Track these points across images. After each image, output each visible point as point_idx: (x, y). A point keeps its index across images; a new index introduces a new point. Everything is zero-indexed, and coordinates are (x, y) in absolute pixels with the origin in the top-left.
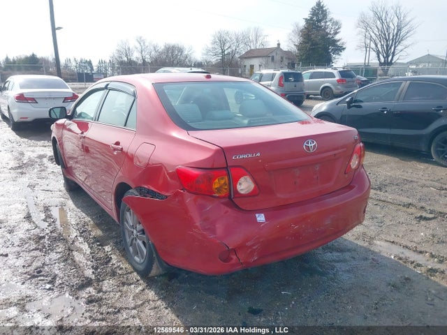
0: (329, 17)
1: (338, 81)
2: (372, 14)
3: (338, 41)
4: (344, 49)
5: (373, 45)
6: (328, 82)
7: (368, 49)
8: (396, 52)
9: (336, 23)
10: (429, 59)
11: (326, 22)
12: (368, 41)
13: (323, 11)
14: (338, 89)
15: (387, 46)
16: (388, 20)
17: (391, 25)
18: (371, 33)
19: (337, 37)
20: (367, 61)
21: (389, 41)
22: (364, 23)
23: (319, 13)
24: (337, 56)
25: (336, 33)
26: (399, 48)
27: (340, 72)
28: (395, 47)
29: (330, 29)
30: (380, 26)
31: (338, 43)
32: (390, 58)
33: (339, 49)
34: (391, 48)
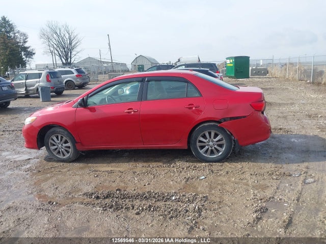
0: (16, 29)
1: (77, 76)
2: (49, 30)
3: (28, 48)
4: (34, 54)
5: (56, 52)
7: (53, 54)
8: (72, 56)
11: (15, 34)
12: (52, 49)
13: (9, 25)
15: (65, 51)
16: (62, 35)
17: (65, 38)
18: (52, 43)
19: (26, 45)
20: (55, 62)
22: (43, 35)
23: (6, 26)
24: (30, 59)
25: (25, 42)
26: (74, 53)
28: (71, 54)
29: (20, 39)
30: (57, 38)
31: (29, 50)
32: (69, 60)
33: (30, 54)
34: (68, 54)
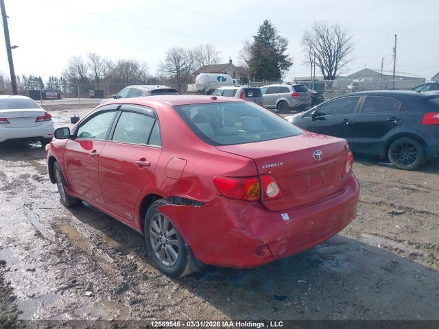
0: (276, 34)
1: (293, 95)
2: (314, 33)
3: (286, 57)
4: (292, 64)
5: (317, 61)
6: (283, 96)
7: (313, 64)
8: (338, 67)
9: (283, 41)
10: (367, 73)
11: (274, 40)
12: (313, 57)
13: (270, 30)
14: (293, 102)
15: (330, 61)
16: (329, 38)
17: (332, 43)
18: (315, 50)
19: (284, 53)
20: (313, 76)
21: (331, 56)
22: (308, 41)
23: (267, 31)
24: (285, 71)
25: (283, 50)
26: (341, 63)
27: (294, 86)
28: (337, 63)
29: (278, 46)
30: (322, 44)
31: (286, 59)
32: (333, 73)
33: (287, 65)
34: (333, 63)
